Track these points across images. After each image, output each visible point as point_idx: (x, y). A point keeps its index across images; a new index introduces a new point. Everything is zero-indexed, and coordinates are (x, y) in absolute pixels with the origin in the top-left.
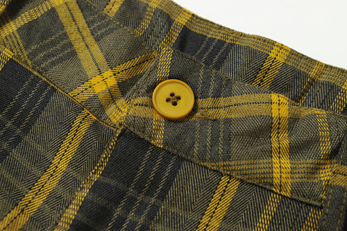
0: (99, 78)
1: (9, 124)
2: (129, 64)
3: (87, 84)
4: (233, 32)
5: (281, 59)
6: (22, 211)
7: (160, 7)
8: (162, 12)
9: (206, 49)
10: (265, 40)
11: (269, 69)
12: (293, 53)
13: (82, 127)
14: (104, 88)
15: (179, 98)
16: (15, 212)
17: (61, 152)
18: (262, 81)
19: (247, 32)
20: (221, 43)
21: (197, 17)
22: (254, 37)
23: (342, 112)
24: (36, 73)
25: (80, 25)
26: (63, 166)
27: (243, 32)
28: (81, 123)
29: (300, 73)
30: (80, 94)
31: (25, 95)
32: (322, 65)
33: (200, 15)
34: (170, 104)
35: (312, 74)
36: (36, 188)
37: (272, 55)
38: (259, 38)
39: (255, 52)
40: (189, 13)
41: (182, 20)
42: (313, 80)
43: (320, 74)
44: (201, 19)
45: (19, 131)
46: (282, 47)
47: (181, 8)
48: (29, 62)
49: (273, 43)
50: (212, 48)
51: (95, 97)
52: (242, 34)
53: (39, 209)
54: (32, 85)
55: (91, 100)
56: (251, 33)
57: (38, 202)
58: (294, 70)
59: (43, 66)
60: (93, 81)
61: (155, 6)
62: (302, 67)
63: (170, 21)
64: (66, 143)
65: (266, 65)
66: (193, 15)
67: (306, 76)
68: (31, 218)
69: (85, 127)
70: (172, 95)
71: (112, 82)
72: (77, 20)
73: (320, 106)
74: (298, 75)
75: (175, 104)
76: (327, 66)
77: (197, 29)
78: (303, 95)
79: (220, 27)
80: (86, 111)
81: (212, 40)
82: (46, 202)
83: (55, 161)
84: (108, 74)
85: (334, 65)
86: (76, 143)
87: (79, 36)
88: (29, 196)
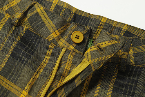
0: (54, 33)
2: (62, 28)
3: (51, 35)
4: (90, 14)
5: (105, 21)
6: (37, 73)
7: (67, 7)
8: (67, 9)
9: (82, 20)
10: (100, 16)
11: (101, 24)
12: (108, 19)
13: (51, 48)
14: (56, 36)
15: (79, 36)
16: (35, 74)
17: (46, 56)
18: (100, 28)
20: (87, 17)
21: (78, 10)
22: (96, 15)
23: (123, 36)
24: (35, 32)
25: (46, 17)
26: (47, 60)
27: (93, 14)
28: (51, 47)
29: (110, 25)
30: (50, 38)
31: (33, 40)
32: (116, 22)
33: (79, 9)
34: (77, 39)
35: (114, 25)
36: (40, 67)
37: (102, 20)
38: (98, 16)
39: (97, 20)
40: (75, 9)
41: (74, 11)
42: (114, 27)
43: (116, 25)
44: (79, 10)
45: (33, 50)
46: (104, 18)
47: (73, 7)
48: (32, 30)
49: (102, 17)
50: (84, 19)
51: (54, 39)
52: (92, 15)
53: (42, 72)
54: (34, 37)
57: (41, 71)
58: (109, 24)
59: (36, 30)
60: (53, 34)
61: (65, 7)
62: (111, 23)
63: (70, 11)
64: (47, 53)
65: (101, 23)
66: (77, 9)
67: (112, 26)
68: (40, 75)
69: (52, 48)
70: (77, 36)
71: (58, 34)
73: (117, 34)
74: (110, 26)
75: (78, 38)
76: (118, 22)
77: (79, 14)
78: (112, 31)
79: (86, 13)
80: (52, 43)
81: (84, 17)
82: (44, 70)
83: (45, 59)
86: (50, 53)
87: (46, 20)
88: (39, 69)
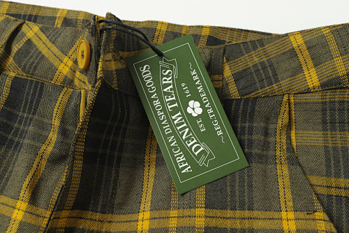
0: (62, 65)
1: (25, 116)
3: (58, 72)
5: (164, 29)
7: (85, 19)
10: (152, 22)
11: (159, 36)
19: (141, 21)
25: (44, 41)
29: (176, 33)
30: (57, 80)
35: (183, 32)
37: (158, 28)
38: (149, 22)
39: (149, 29)
43: (188, 32)
46: (162, 23)
48: (24, 74)
49: (157, 22)
51: (66, 77)
55: (65, 80)
56: (144, 20)
58: (173, 33)
59: (31, 72)
60: (60, 68)
61: (82, 18)
62: (177, 30)
65: (157, 34)
67: (181, 34)
71: (70, 63)
72: (42, 38)
74: (176, 35)
76: (190, 27)
84: (66, 59)
85: (193, 25)
87: (44, 46)
